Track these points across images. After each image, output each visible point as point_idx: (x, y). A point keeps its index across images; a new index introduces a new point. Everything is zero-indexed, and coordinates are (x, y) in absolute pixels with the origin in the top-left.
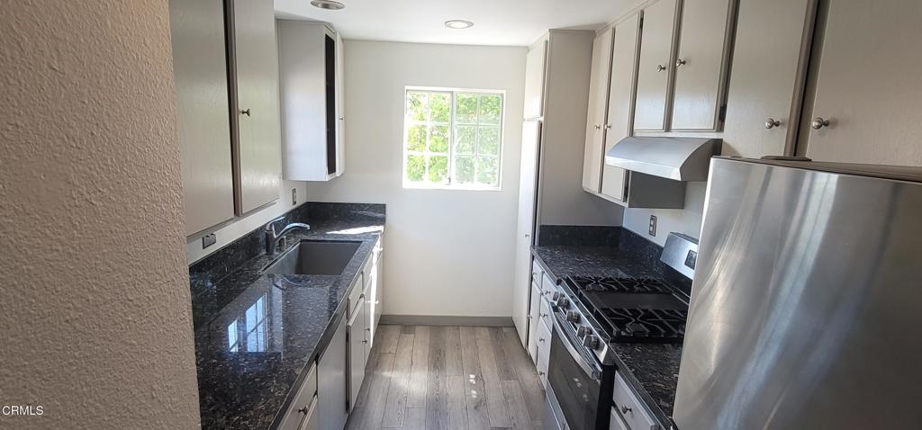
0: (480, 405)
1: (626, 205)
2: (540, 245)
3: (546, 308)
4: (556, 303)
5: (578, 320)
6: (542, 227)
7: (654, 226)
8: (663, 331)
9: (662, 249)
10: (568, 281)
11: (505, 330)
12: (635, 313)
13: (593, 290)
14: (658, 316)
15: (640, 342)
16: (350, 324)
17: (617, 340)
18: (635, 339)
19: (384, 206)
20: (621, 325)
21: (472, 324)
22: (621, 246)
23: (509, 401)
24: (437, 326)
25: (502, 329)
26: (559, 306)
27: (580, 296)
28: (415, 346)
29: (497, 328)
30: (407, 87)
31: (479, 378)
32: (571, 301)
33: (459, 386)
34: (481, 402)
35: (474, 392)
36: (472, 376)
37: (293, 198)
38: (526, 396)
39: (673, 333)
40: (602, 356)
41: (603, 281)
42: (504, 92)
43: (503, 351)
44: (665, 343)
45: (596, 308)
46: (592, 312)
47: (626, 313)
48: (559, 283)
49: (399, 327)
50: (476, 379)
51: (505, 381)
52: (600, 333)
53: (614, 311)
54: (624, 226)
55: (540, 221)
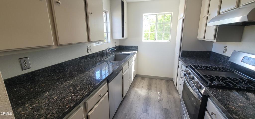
0: (160, 101)
1: (215, 41)
2: (182, 56)
3: (182, 75)
4: (185, 73)
5: (193, 78)
6: (183, 52)
7: (226, 50)
8: (232, 85)
9: (229, 57)
10: (190, 66)
11: (170, 81)
12: (218, 78)
13: (200, 69)
14: (228, 79)
15: (221, 88)
16: (123, 74)
17: (210, 86)
18: (218, 87)
19: (137, 46)
20: (212, 81)
21: (161, 79)
22: (211, 58)
23: (169, 101)
24: (151, 78)
25: (169, 81)
26: (187, 74)
27: (195, 71)
28: (145, 83)
29: (168, 80)
30: (144, 14)
31: (161, 93)
32: (191, 72)
33: (155, 95)
34: (160, 100)
35: (159, 97)
36: (159, 93)
37: (115, 44)
38: (175, 101)
39: (236, 86)
40: (202, 92)
41: (204, 67)
42: (172, 12)
43: (169, 87)
44: (233, 90)
45: (201, 75)
46: (199, 76)
47: (213, 77)
48: (187, 67)
49: (141, 78)
50: (160, 93)
51: (169, 96)
52: (202, 83)
53: (208, 76)
54: (213, 51)
55: (182, 49)
